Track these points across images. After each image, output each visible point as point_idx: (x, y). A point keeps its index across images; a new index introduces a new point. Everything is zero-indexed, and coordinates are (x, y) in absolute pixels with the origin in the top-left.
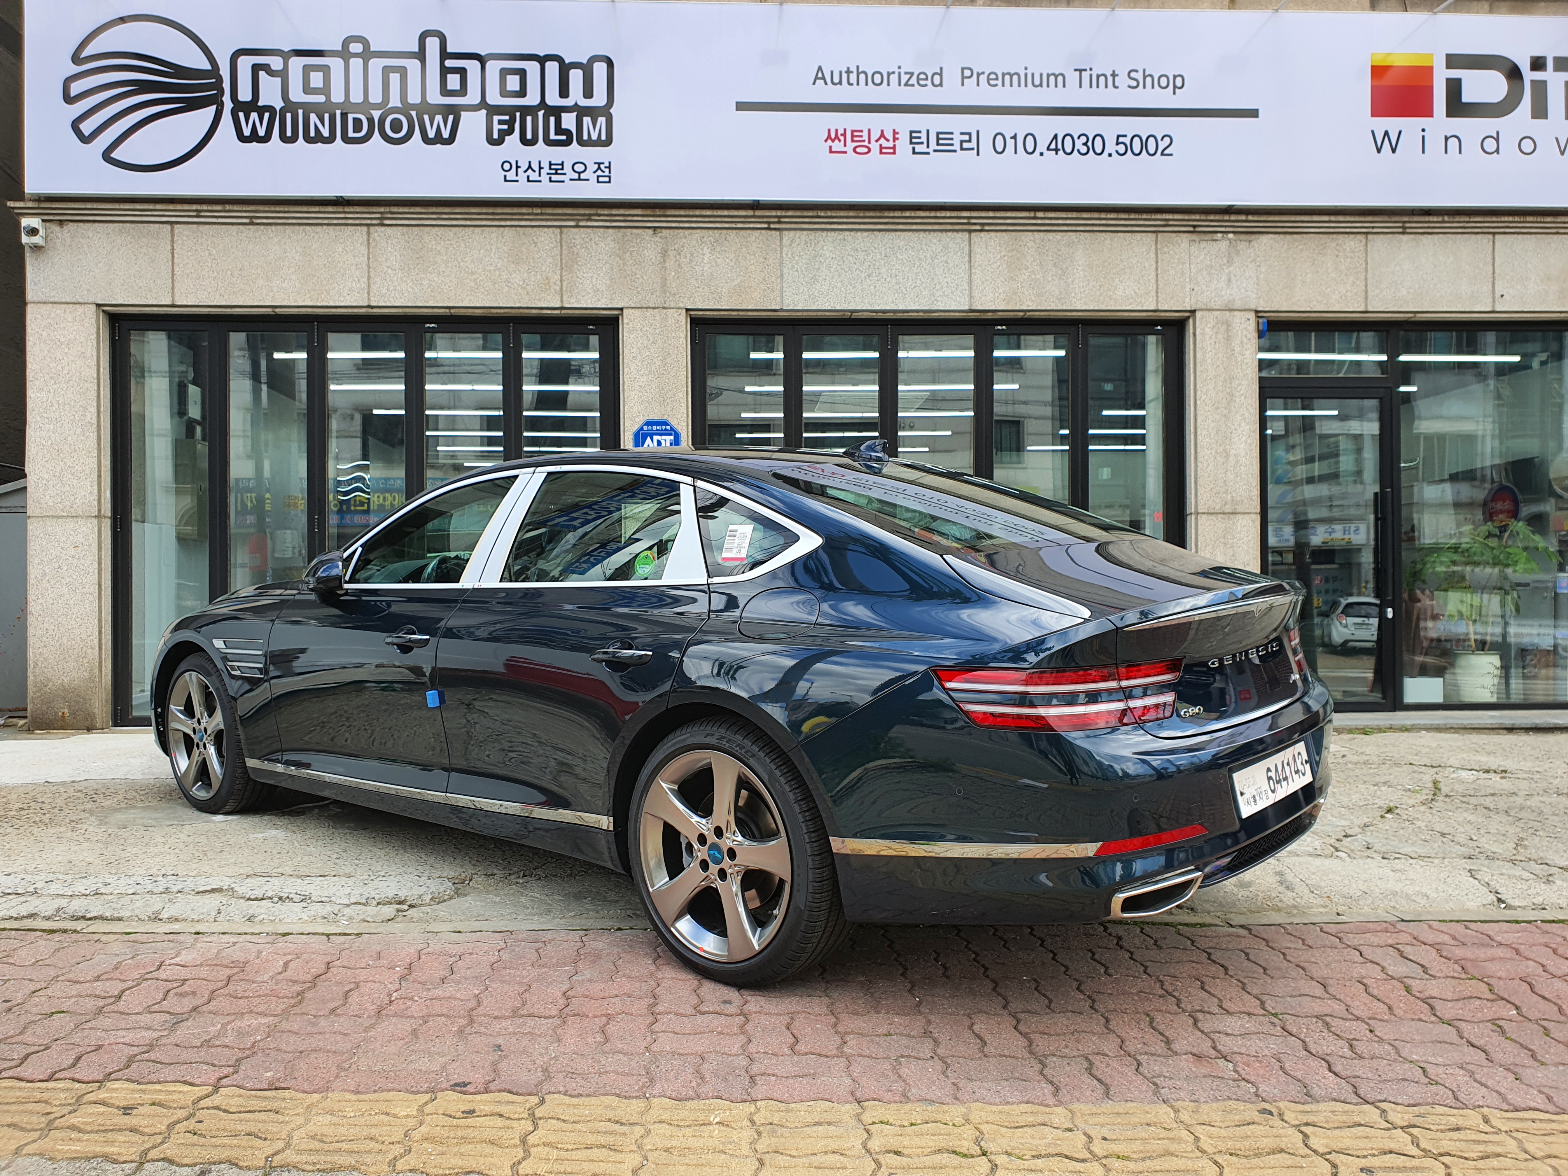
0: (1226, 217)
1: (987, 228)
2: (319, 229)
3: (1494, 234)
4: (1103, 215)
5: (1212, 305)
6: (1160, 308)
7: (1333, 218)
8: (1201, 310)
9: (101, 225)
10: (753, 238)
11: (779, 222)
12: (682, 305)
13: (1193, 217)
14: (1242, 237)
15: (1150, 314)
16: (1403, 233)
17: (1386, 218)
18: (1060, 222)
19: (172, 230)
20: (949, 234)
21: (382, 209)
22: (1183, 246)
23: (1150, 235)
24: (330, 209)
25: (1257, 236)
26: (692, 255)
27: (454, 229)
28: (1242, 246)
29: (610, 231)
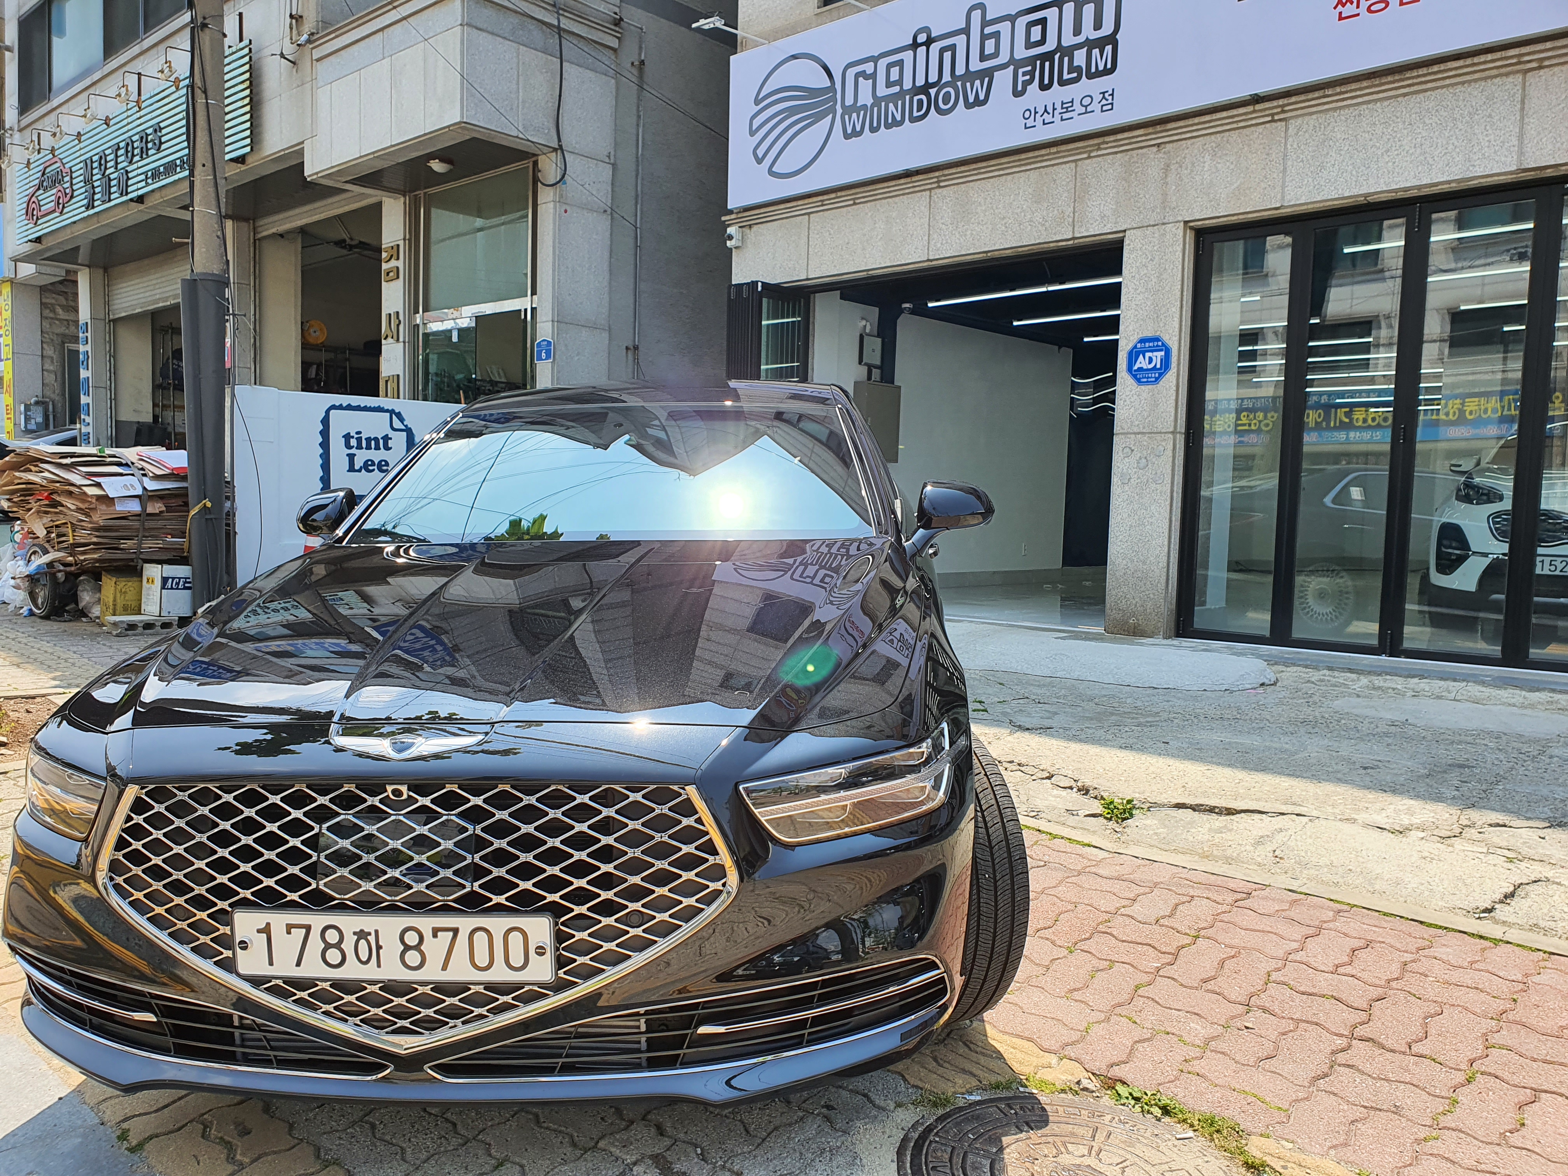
1: (1547, 63)
10: (1258, 135)
11: (1283, 112)
12: (1180, 218)
19: (809, 219)
20: (1496, 81)
21: (937, 174)
24: (902, 181)
26: (1193, 164)
29: (1119, 155)
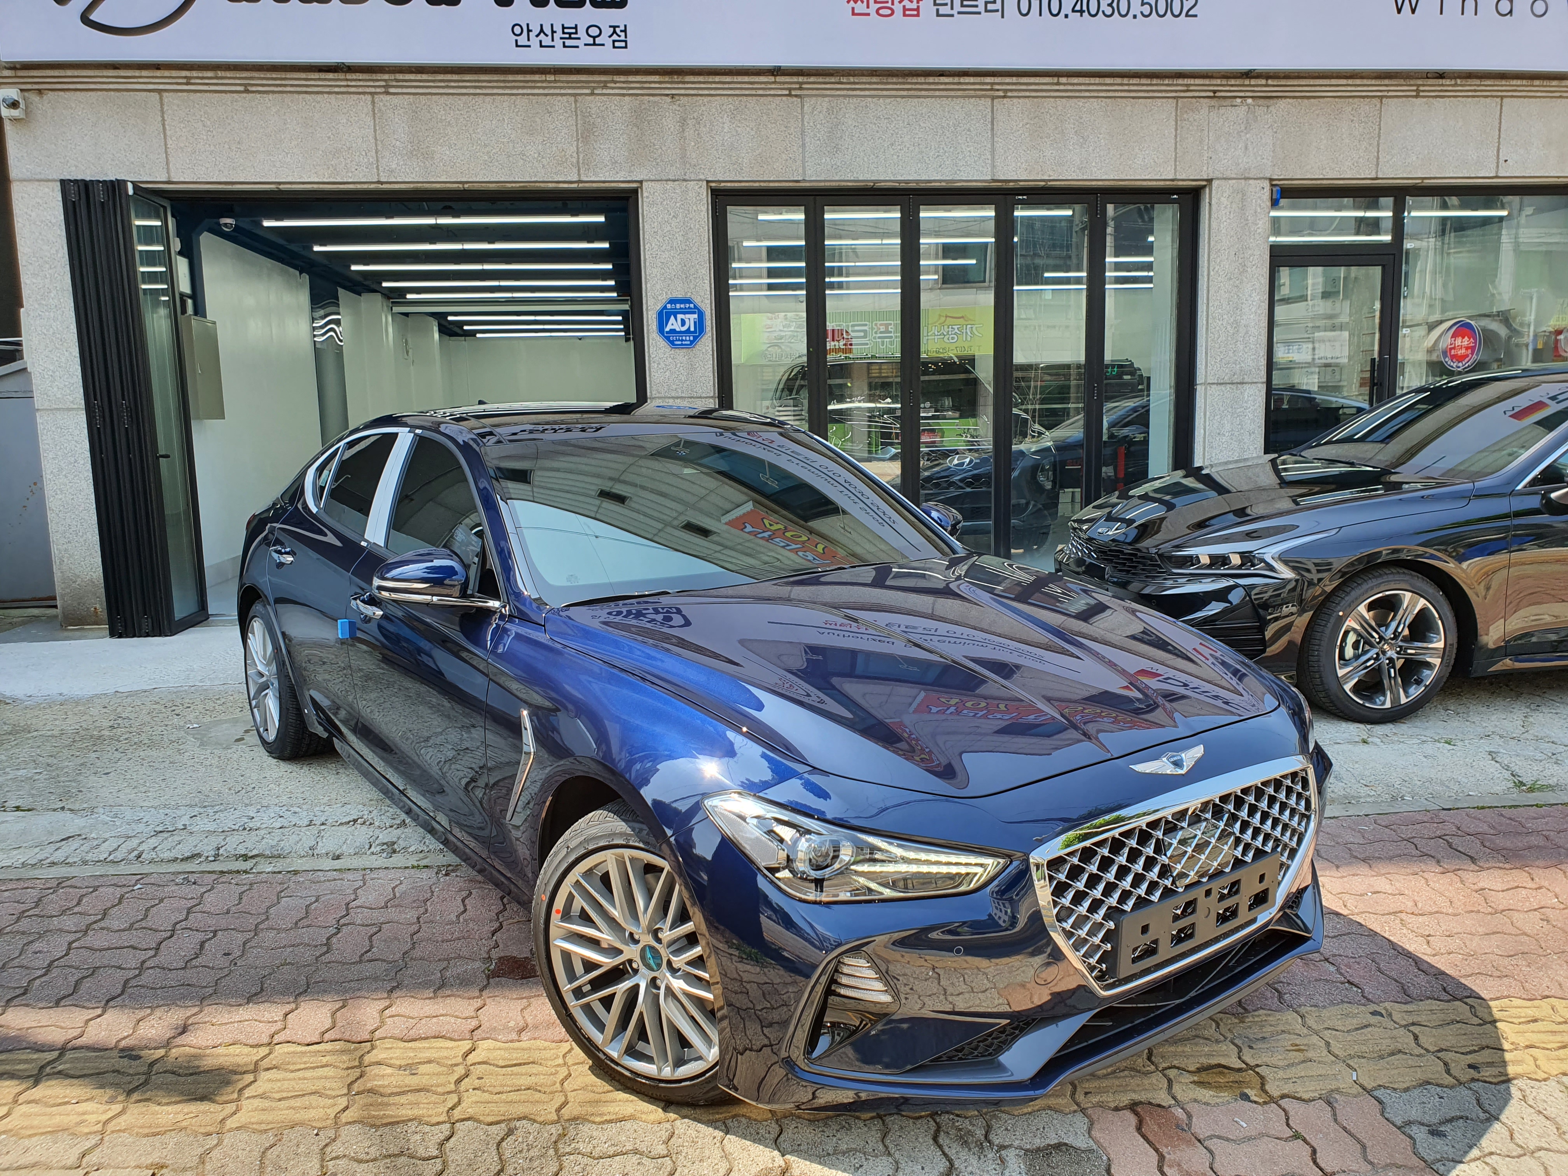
0: (1247, 82)
1: (1009, 94)
2: (319, 97)
3: (1502, 97)
4: (1126, 81)
5: (1228, 174)
6: (1178, 177)
7: (1350, 82)
8: (1218, 179)
9: (83, 93)
10: (774, 106)
11: (801, 89)
12: (702, 177)
13: (1214, 82)
14: (1261, 101)
15: (1168, 183)
16: (1417, 96)
17: (1402, 82)
18: (1083, 88)
19: (161, 99)
20: (972, 100)
21: (386, 77)
22: (1202, 112)
23: (1170, 100)
24: (331, 76)
25: (1275, 101)
26: (711, 123)
27: (464, 98)
28: (1260, 111)
29: (627, 98)
